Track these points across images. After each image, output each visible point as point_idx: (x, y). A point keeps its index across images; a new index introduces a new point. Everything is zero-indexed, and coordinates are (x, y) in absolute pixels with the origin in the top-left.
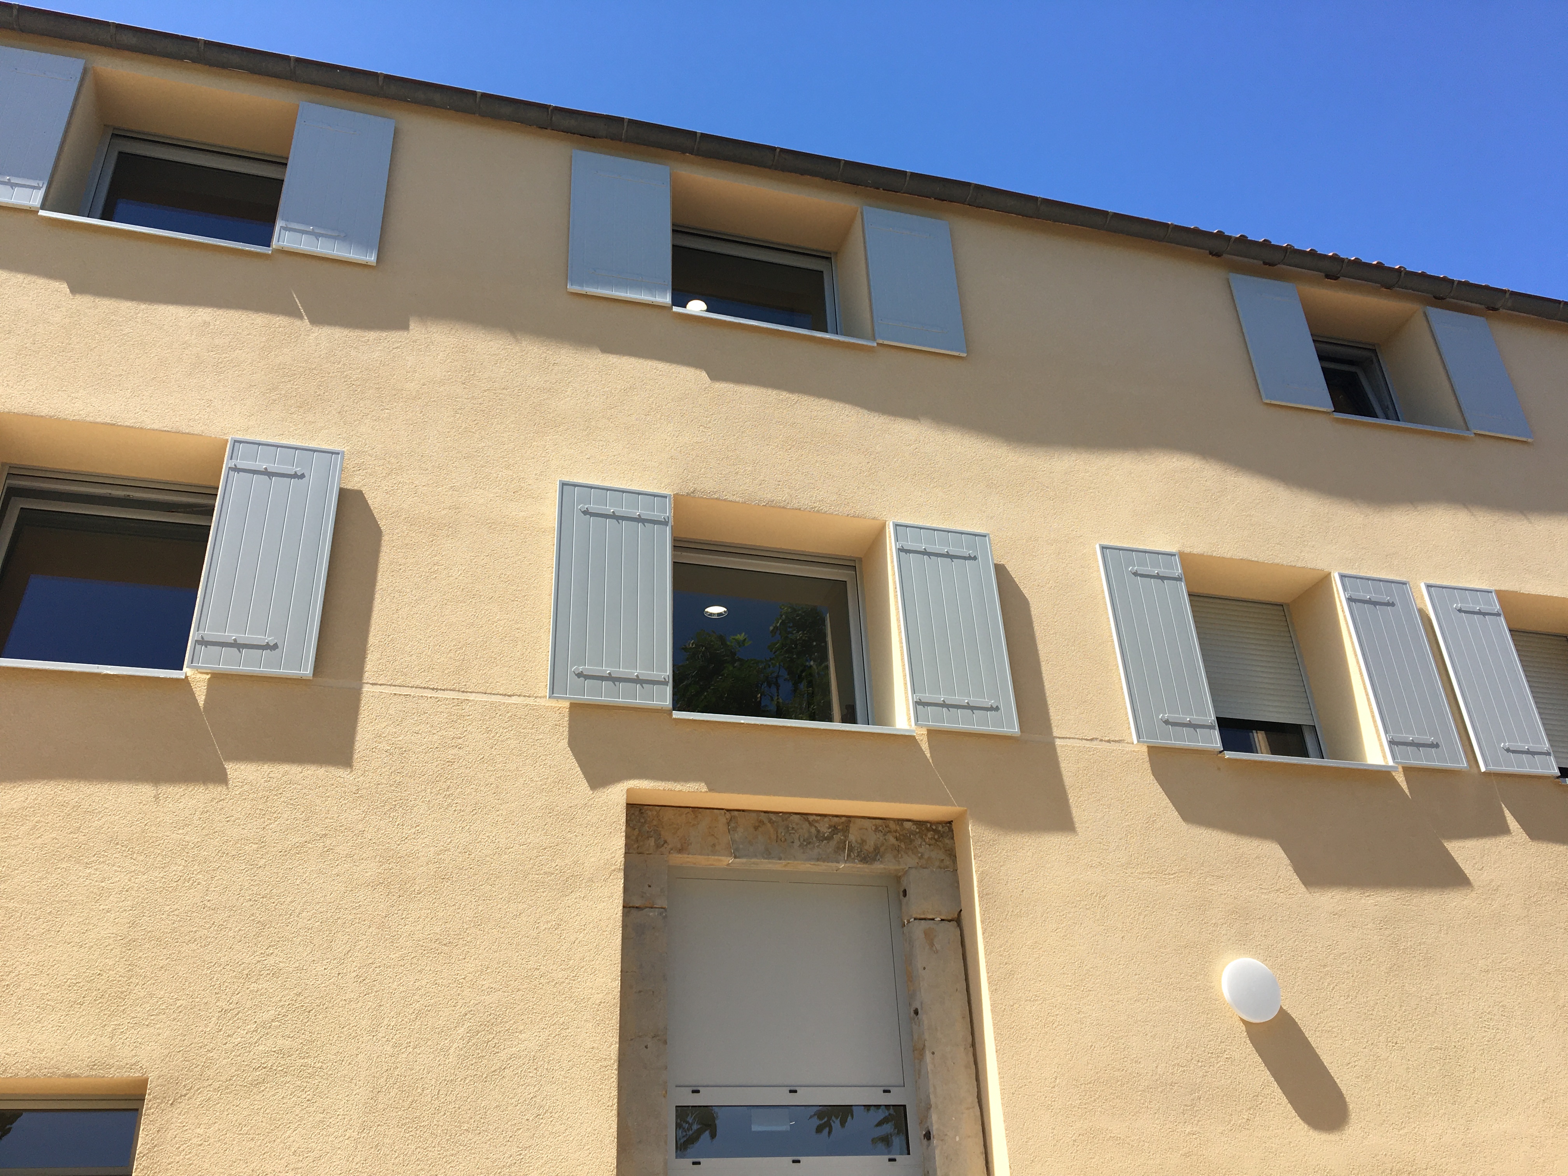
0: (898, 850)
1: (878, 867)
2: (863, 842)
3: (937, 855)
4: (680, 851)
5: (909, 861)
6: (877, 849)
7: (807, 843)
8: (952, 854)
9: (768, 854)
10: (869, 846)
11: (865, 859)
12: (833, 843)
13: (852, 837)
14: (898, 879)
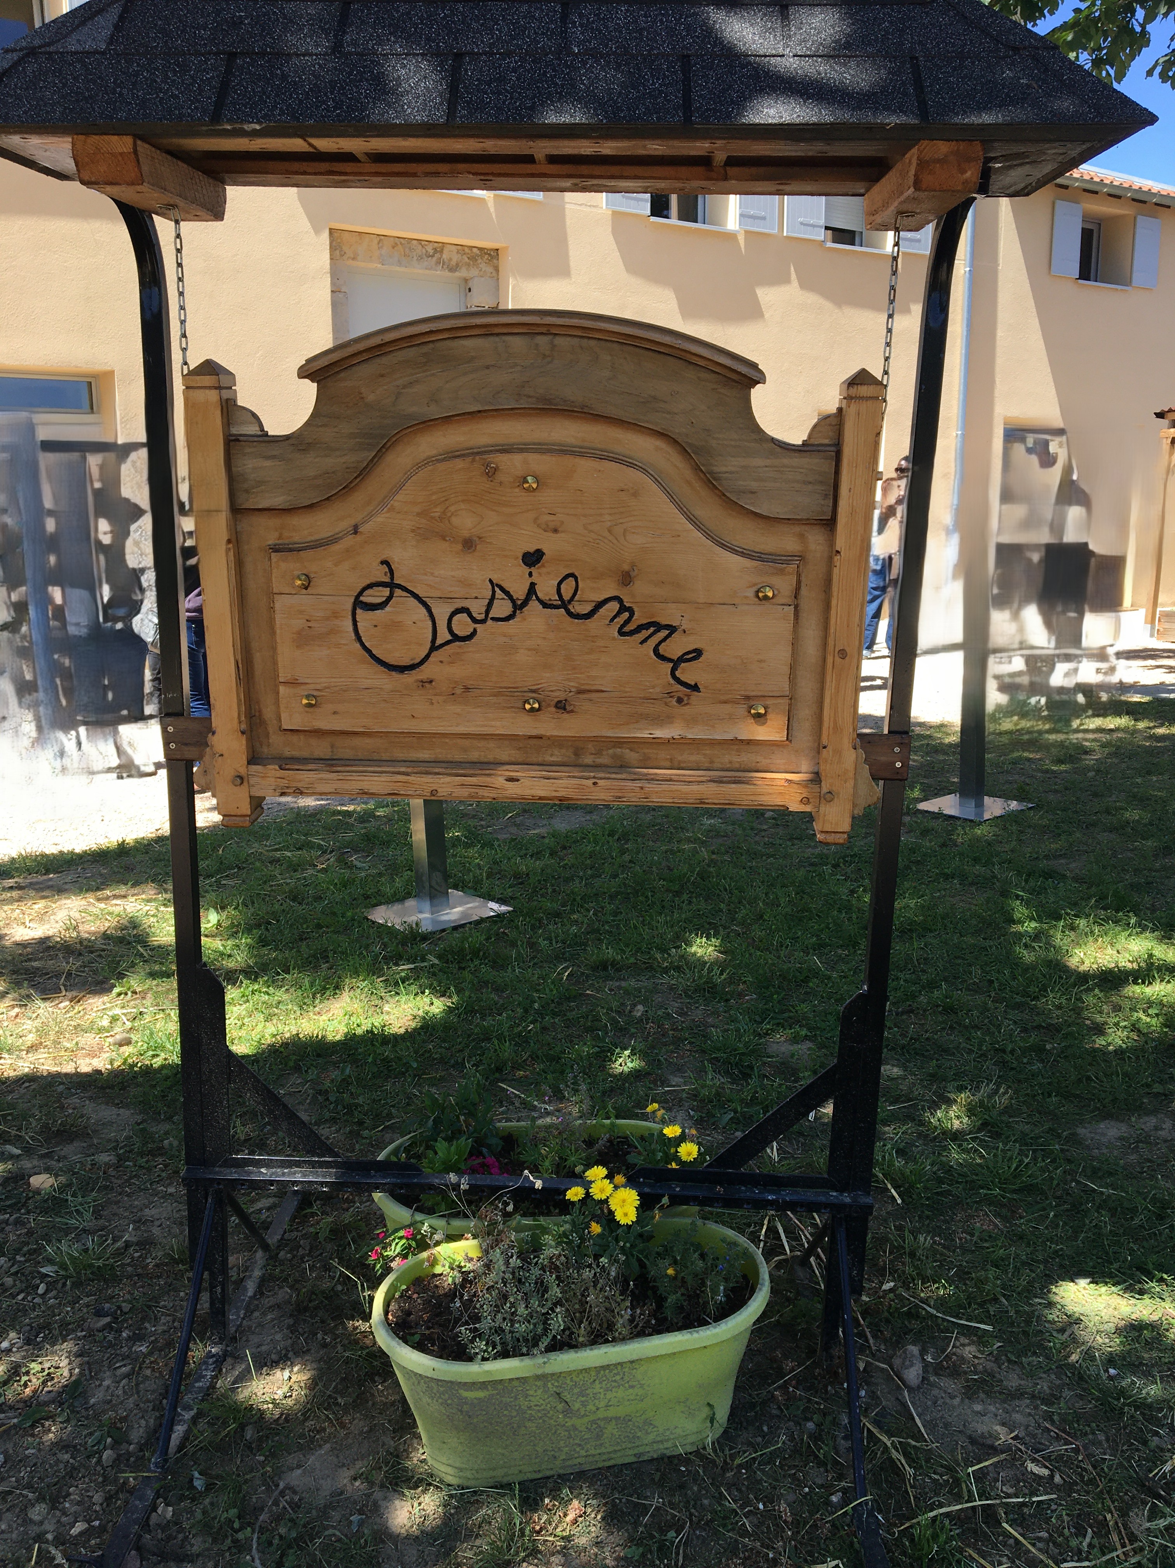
0: (469, 265)
1: (457, 274)
2: (450, 259)
3: (490, 269)
4: (353, 259)
5: (474, 272)
6: (457, 265)
7: (420, 258)
8: (497, 269)
9: (400, 263)
10: (453, 263)
11: (452, 270)
12: (435, 259)
13: (444, 256)
14: (466, 281)
